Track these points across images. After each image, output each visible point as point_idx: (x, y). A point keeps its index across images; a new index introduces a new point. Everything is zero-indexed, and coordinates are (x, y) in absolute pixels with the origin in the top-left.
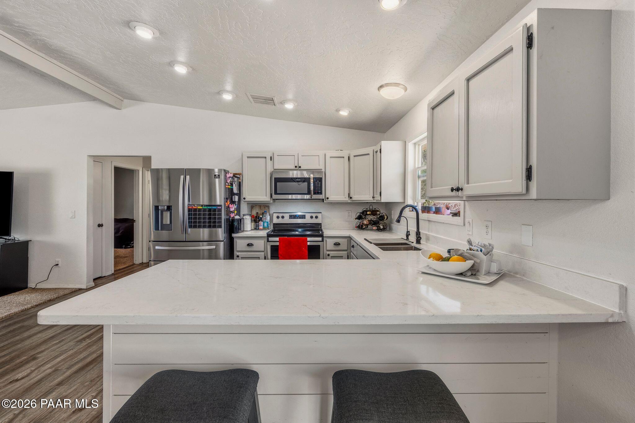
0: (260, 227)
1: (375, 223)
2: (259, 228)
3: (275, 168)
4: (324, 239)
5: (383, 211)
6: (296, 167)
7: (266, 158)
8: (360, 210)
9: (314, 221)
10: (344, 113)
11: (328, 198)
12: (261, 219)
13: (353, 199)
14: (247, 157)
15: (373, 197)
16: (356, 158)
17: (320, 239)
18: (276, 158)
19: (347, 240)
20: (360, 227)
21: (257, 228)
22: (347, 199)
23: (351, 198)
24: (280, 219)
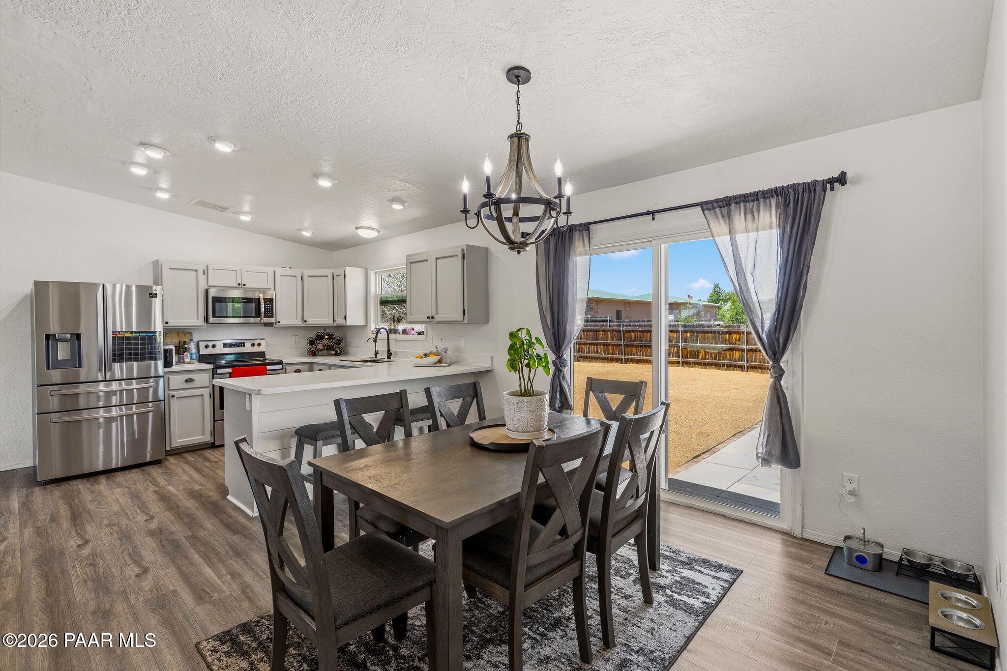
0: (186, 360)
1: (329, 348)
2: (184, 361)
3: (209, 285)
4: (284, 367)
5: (337, 334)
6: (239, 284)
7: (196, 271)
8: (313, 334)
9: (256, 349)
10: (307, 234)
11: (279, 322)
12: (186, 350)
13: (308, 323)
14: (170, 268)
15: (334, 321)
16: (310, 278)
17: (280, 367)
18: (211, 271)
19: (307, 366)
20: (313, 354)
21: (182, 361)
22: (299, 322)
23: (306, 321)
24: (210, 348)
